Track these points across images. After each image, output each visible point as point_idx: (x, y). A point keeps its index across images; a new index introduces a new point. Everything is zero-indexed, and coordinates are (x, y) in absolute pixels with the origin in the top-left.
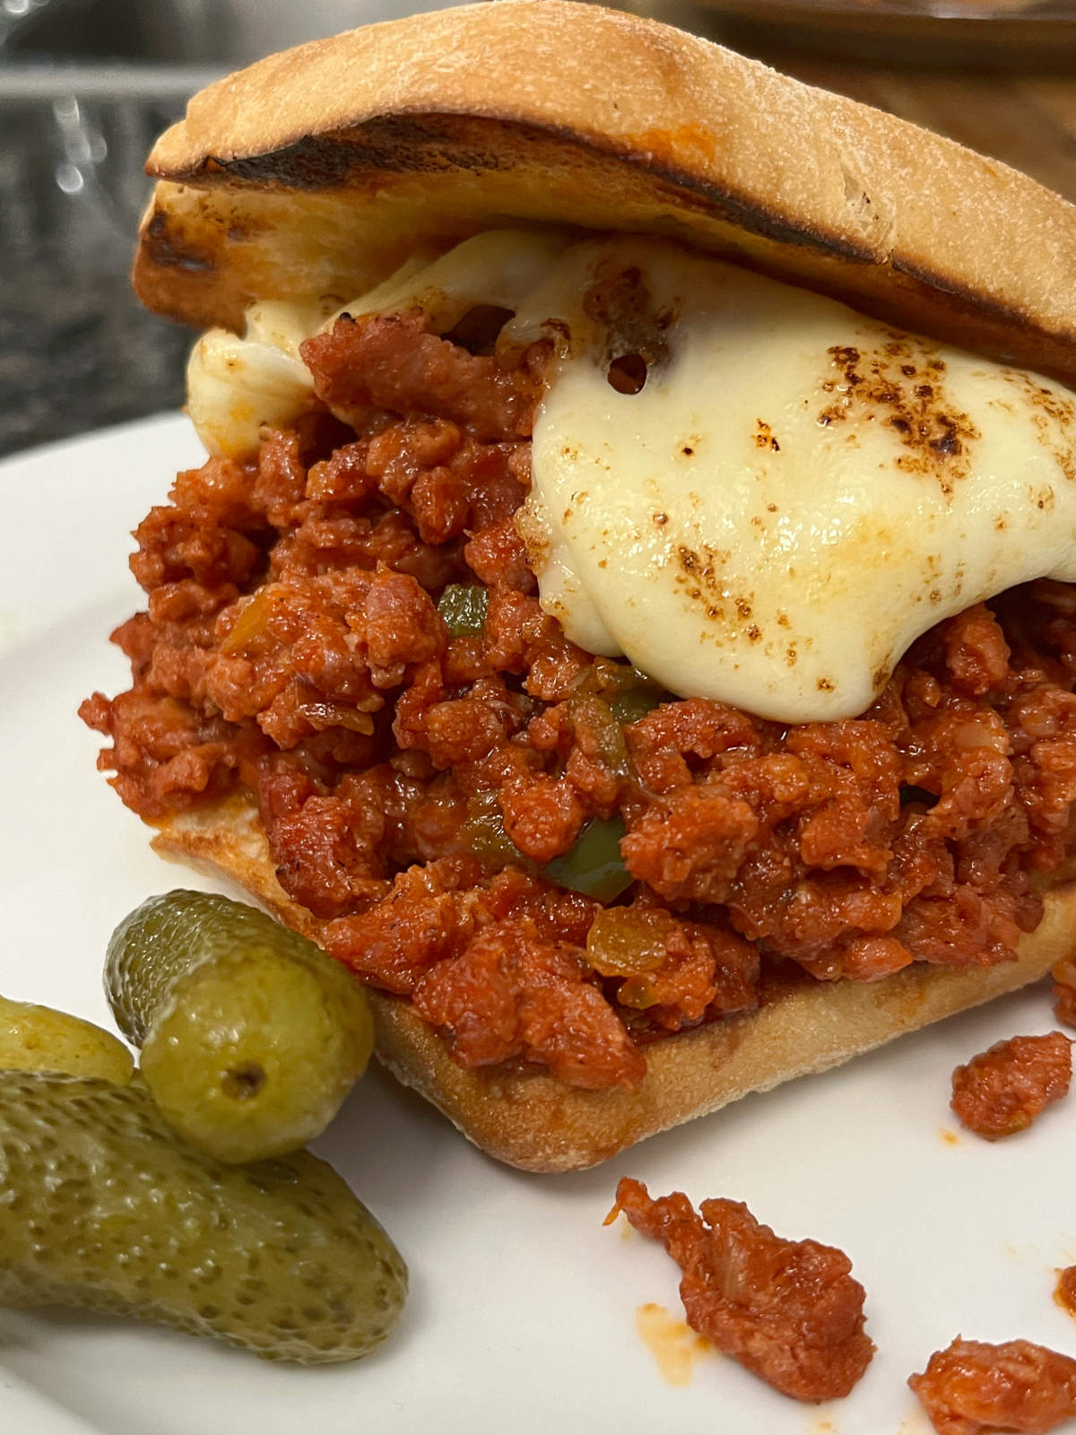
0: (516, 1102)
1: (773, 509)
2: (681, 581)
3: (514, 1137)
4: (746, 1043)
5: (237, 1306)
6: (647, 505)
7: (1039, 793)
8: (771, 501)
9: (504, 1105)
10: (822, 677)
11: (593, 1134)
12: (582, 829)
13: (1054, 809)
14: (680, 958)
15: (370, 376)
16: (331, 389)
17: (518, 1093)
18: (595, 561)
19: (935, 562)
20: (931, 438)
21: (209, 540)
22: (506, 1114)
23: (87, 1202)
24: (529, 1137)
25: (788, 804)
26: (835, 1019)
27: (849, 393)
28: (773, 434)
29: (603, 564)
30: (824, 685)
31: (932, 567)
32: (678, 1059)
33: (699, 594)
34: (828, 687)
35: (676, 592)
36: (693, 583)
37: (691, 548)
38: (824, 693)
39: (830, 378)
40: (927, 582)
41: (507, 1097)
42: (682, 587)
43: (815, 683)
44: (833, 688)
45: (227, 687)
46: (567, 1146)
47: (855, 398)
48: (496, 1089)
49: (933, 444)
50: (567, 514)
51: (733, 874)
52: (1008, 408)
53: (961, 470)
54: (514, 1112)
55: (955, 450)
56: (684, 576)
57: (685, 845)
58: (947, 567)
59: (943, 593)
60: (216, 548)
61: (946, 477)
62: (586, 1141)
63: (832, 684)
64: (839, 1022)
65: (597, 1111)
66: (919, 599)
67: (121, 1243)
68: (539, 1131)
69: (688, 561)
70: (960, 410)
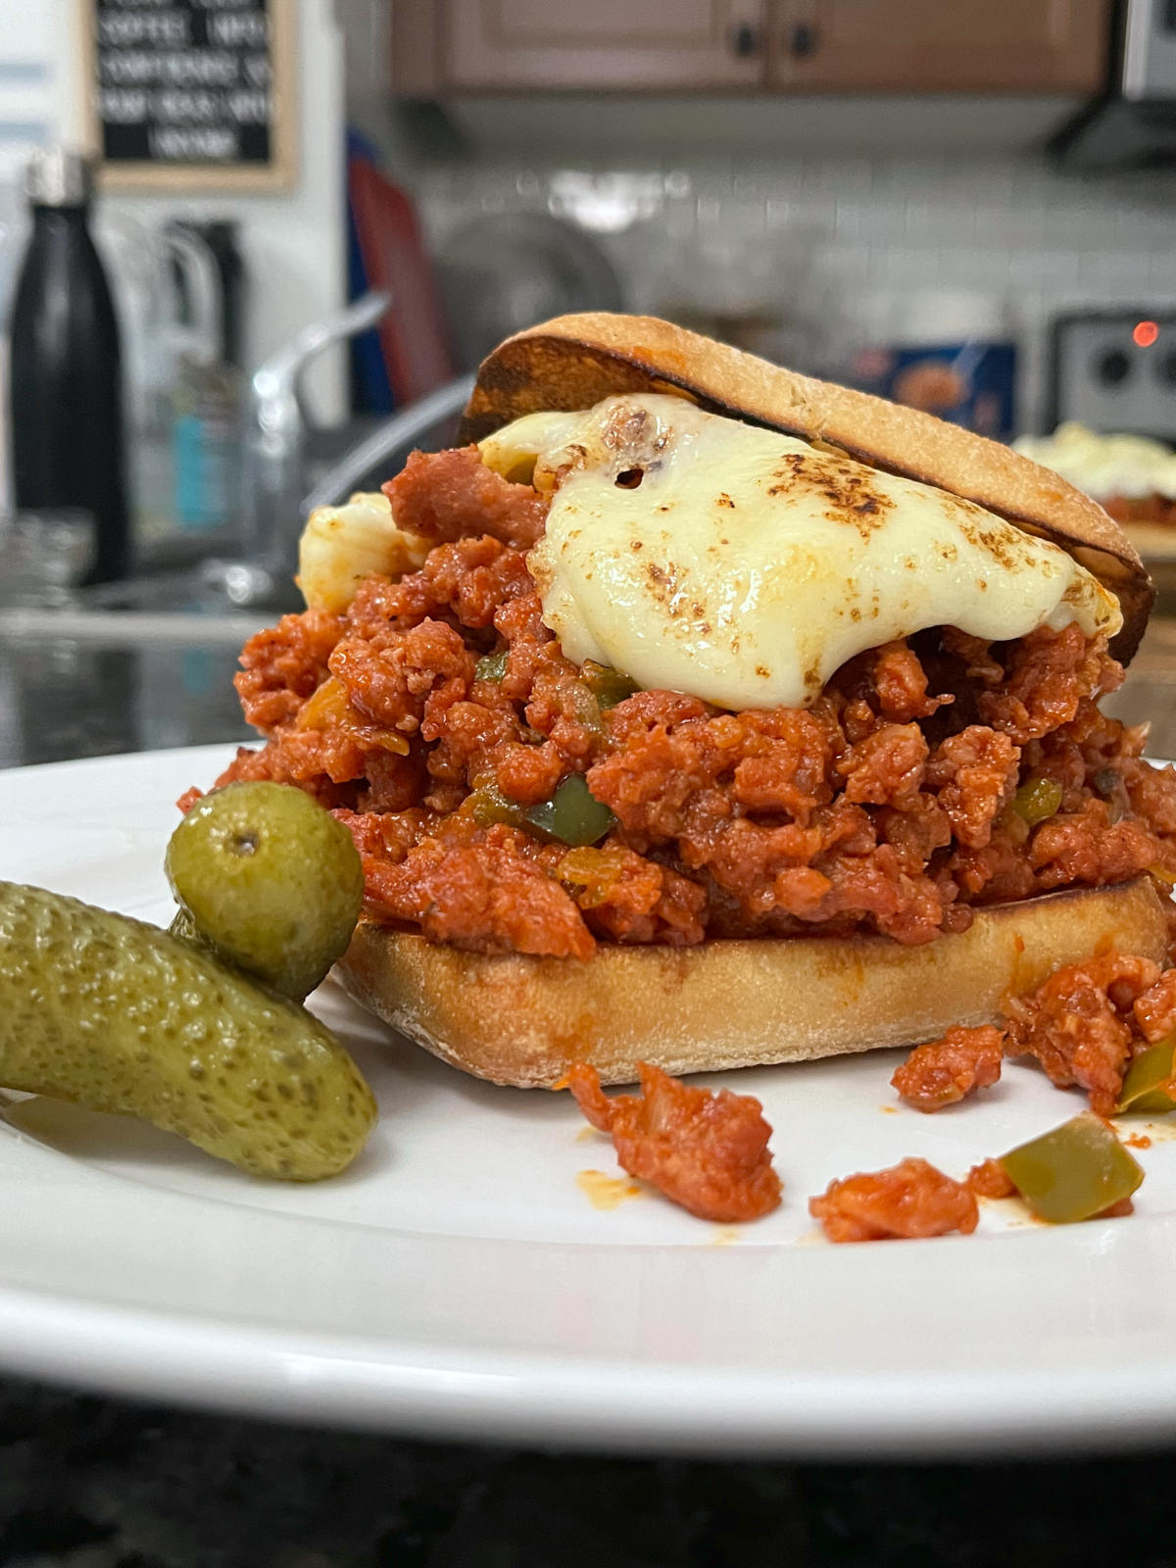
0: (486, 986)
1: (725, 542)
2: (648, 587)
3: (483, 1018)
4: (694, 976)
5: (223, 1073)
6: (626, 537)
7: (963, 810)
8: (724, 536)
9: (477, 989)
10: (760, 664)
11: (551, 1017)
12: (560, 781)
13: (974, 822)
14: (633, 872)
15: (433, 497)
16: (404, 511)
17: (488, 976)
18: (584, 575)
19: (854, 583)
20: (855, 505)
21: (301, 656)
22: (478, 997)
23: (111, 963)
24: (496, 1016)
25: (726, 752)
26: (780, 980)
27: (794, 477)
28: (731, 499)
29: (589, 577)
30: (761, 672)
31: (851, 588)
32: (631, 969)
33: (663, 598)
34: (764, 674)
35: (645, 596)
36: (658, 591)
37: (659, 565)
38: (761, 678)
39: (780, 470)
40: (848, 599)
41: (480, 982)
42: (649, 594)
43: (754, 671)
44: (769, 675)
45: (298, 748)
46: (528, 1028)
47: (797, 481)
48: (472, 975)
49: (856, 508)
50: (565, 546)
51: (678, 802)
52: (922, 496)
53: (877, 523)
54: (484, 995)
55: (874, 511)
56: (652, 584)
57: (636, 767)
58: (866, 591)
59: (863, 612)
60: (307, 662)
61: (865, 527)
62: (544, 1023)
63: (768, 671)
64: (783, 983)
65: (556, 996)
66: (841, 613)
67: (133, 997)
68: (505, 1009)
69: (655, 574)
70: (881, 492)
